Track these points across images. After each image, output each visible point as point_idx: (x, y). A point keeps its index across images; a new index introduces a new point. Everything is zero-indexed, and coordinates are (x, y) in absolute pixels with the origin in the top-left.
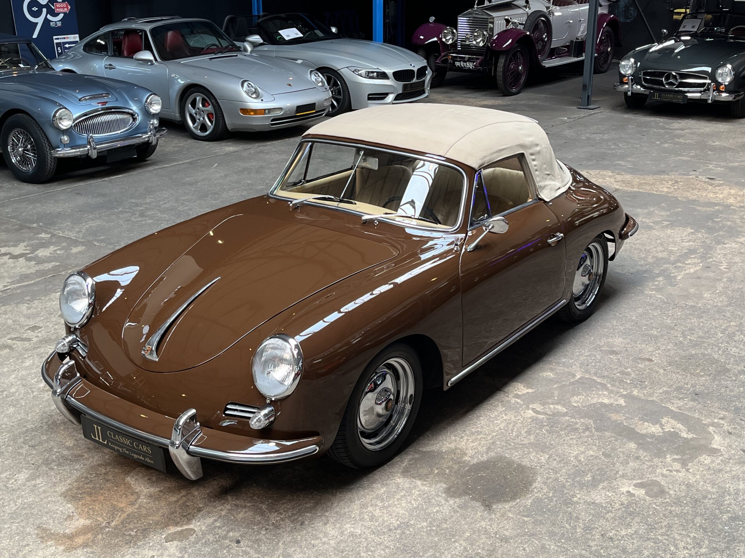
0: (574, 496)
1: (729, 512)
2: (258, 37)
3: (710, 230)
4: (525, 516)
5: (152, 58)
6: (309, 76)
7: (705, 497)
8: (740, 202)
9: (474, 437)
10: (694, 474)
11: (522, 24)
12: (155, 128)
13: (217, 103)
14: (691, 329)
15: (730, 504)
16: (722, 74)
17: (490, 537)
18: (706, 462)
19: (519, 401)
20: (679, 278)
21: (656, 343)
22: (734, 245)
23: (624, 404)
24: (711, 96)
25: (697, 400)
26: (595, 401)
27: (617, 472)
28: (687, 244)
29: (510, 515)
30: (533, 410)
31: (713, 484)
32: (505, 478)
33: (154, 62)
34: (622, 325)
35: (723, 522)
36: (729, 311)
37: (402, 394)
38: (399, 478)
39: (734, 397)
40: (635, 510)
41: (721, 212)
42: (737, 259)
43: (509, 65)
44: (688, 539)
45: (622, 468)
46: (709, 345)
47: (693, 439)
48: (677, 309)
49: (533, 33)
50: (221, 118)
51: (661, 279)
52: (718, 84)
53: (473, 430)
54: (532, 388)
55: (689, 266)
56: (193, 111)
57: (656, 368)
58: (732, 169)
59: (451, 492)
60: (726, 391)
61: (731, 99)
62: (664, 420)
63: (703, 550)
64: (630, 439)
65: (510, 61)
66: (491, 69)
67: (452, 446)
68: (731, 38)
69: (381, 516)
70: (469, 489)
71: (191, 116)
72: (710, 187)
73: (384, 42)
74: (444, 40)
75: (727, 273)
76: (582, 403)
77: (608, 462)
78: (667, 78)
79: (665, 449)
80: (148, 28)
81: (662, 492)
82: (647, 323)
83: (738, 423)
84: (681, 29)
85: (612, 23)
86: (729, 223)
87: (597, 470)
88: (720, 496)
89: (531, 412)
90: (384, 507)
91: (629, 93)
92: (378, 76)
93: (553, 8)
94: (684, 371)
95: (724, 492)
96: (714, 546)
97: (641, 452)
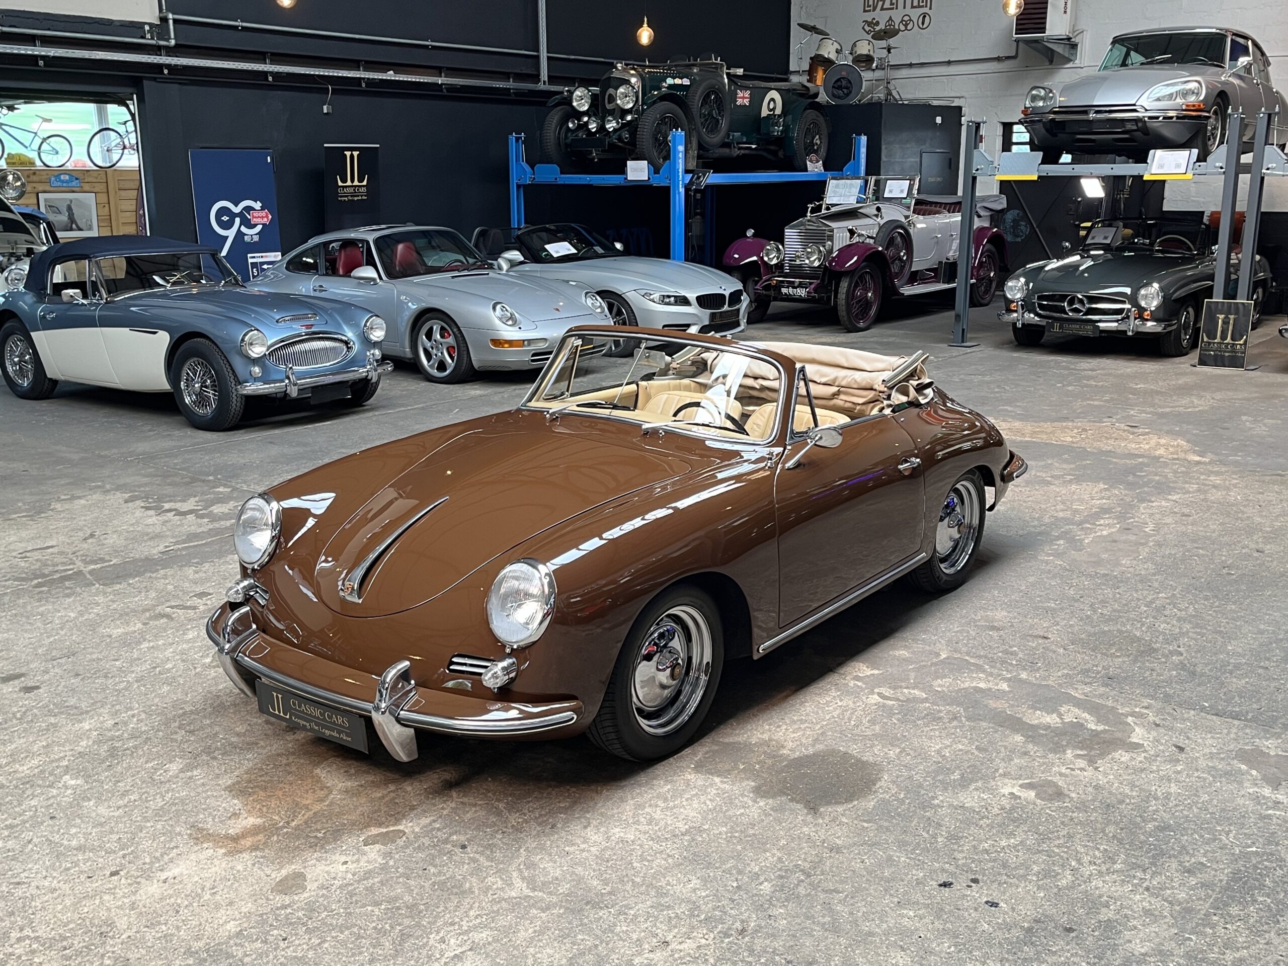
0: (933, 798)
1: (1155, 820)
2: (517, 253)
3: (1131, 486)
4: (865, 821)
5: (375, 275)
6: (584, 298)
7: (1121, 802)
8: (1172, 453)
9: (796, 726)
10: (1106, 774)
11: (872, 238)
12: (377, 361)
13: (461, 332)
14: (1104, 602)
15: (1157, 811)
16: (1146, 297)
17: (814, 846)
18: (1123, 759)
19: (860, 684)
20: (1086, 541)
21: (1053, 618)
22: (1164, 503)
23: (1007, 689)
24: (1132, 326)
25: (1111, 685)
26: (967, 685)
27: (997, 770)
28: (1098, 502)
29: (844, 820)
30: (879, 694)
31: (1133, 786)
32: (838, 775)
33: (378, 280)
34: (1006, 596)
35: (1146, 831)
36: (1156, 580)
37: (695, 661)
38: (690, 774)
39: (1163, 682)
40: (1021, 816)
41: (1148, 465)
42: (1168, 520)
43: (854, 291)
44: (1097, 853)
45: (1002, 765)
46: (1128, 620)
47: (1105, 731)
48: (1084, 578)
49: (887, 249)
50: (465, 353)
51: (1062, 542)
52: (1141, 310)
53: (795, 718)
54: (879, 669)
55: (1101, 527)
56: (428, 345)
57: (1054, 647)
58: (1162, 415)
59: (761, 792)
60: (1151, 674)
61: (1159, 329)
62: (1063, 709)
63: (1118, 866)
64: (1016, 731)
65: (856, 286)
66: (829, 298)
67: (766, 736)
68: (1158, 251)
69: (662, 819)
70: (787, 788)
71: (426, 352)
72: (1131, 437)
73: (687, 260)
74: (766, 259)
75: (1155, 535)
76: (948, 687)
77: (984, 758)
78: (1071, 303)
79: (1064, 743)
80: (371, 238)
81: (1059, 794)
82: (1041, 593)
83: (1168, 714)
84: (1089, 241)
85: (996, 240)
86: (1157, 478)
87: (968, 767)
88: (1142, 800)
89: (876, 696)
90: (667, 808)
91: (1019, 325)
92: (676, 302)
93: (915, 217)
94: (1093, 651)
95: (1151, 796)
96: (1134, 861)
97: (1030, 746)
